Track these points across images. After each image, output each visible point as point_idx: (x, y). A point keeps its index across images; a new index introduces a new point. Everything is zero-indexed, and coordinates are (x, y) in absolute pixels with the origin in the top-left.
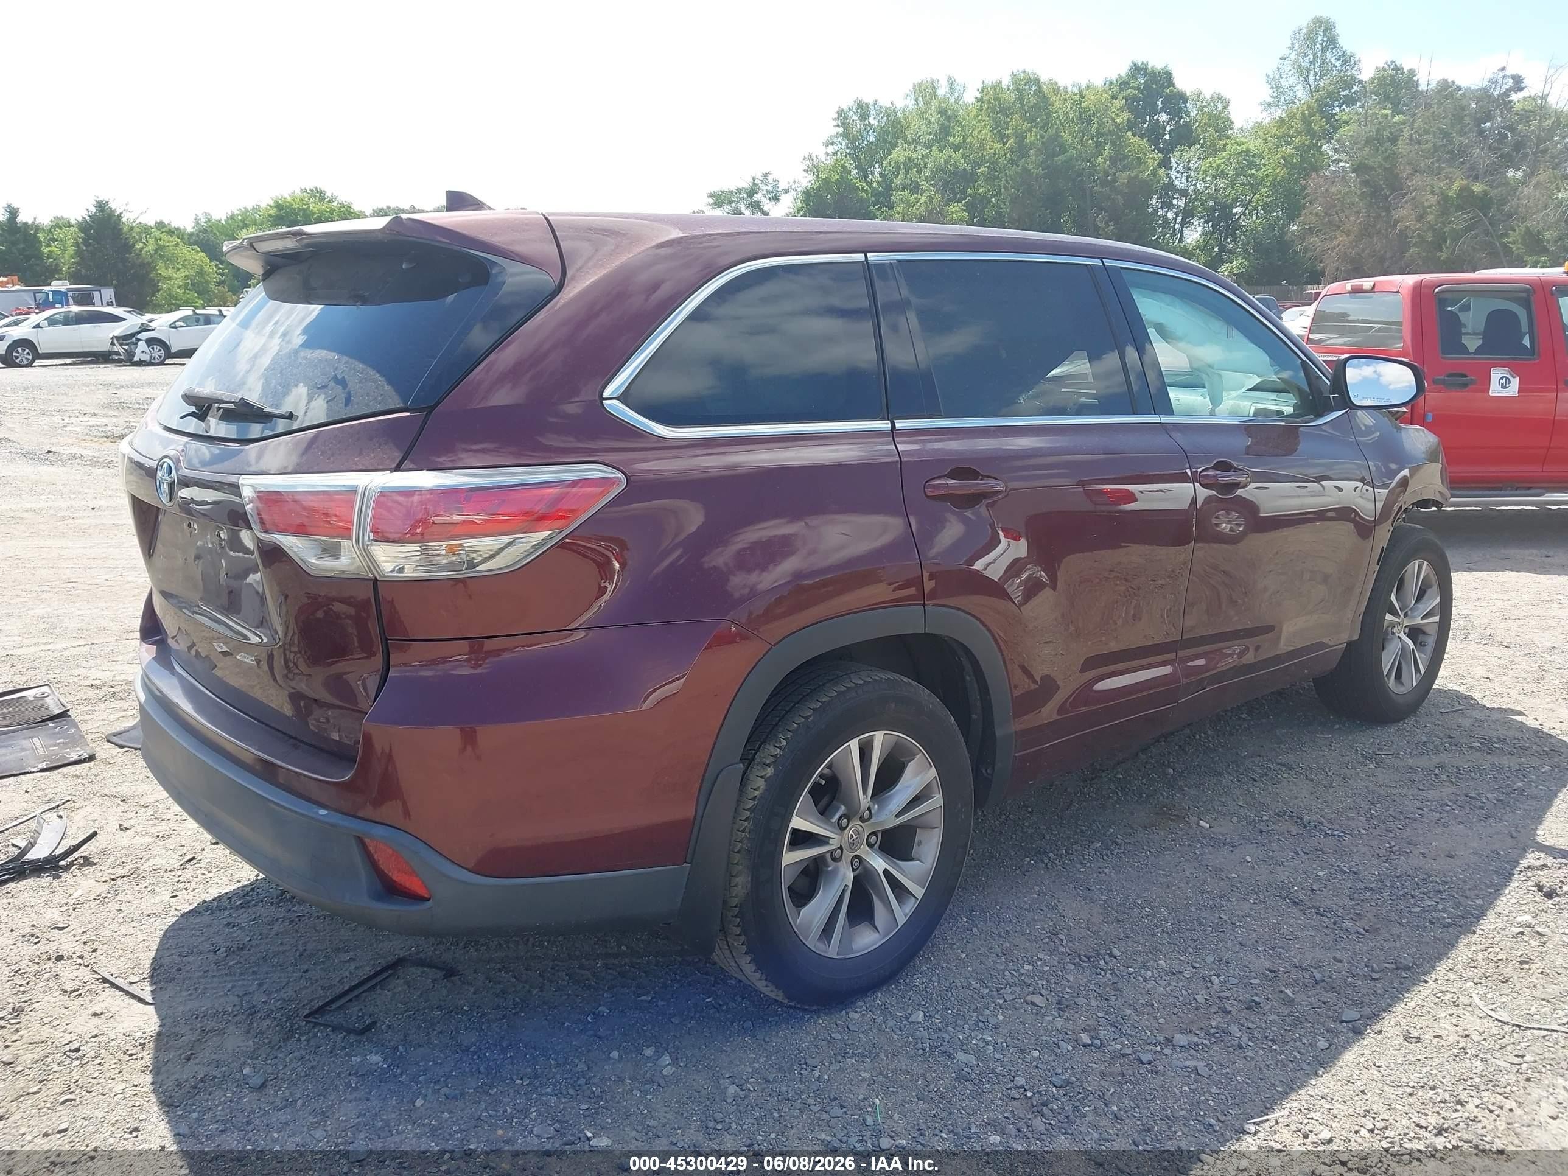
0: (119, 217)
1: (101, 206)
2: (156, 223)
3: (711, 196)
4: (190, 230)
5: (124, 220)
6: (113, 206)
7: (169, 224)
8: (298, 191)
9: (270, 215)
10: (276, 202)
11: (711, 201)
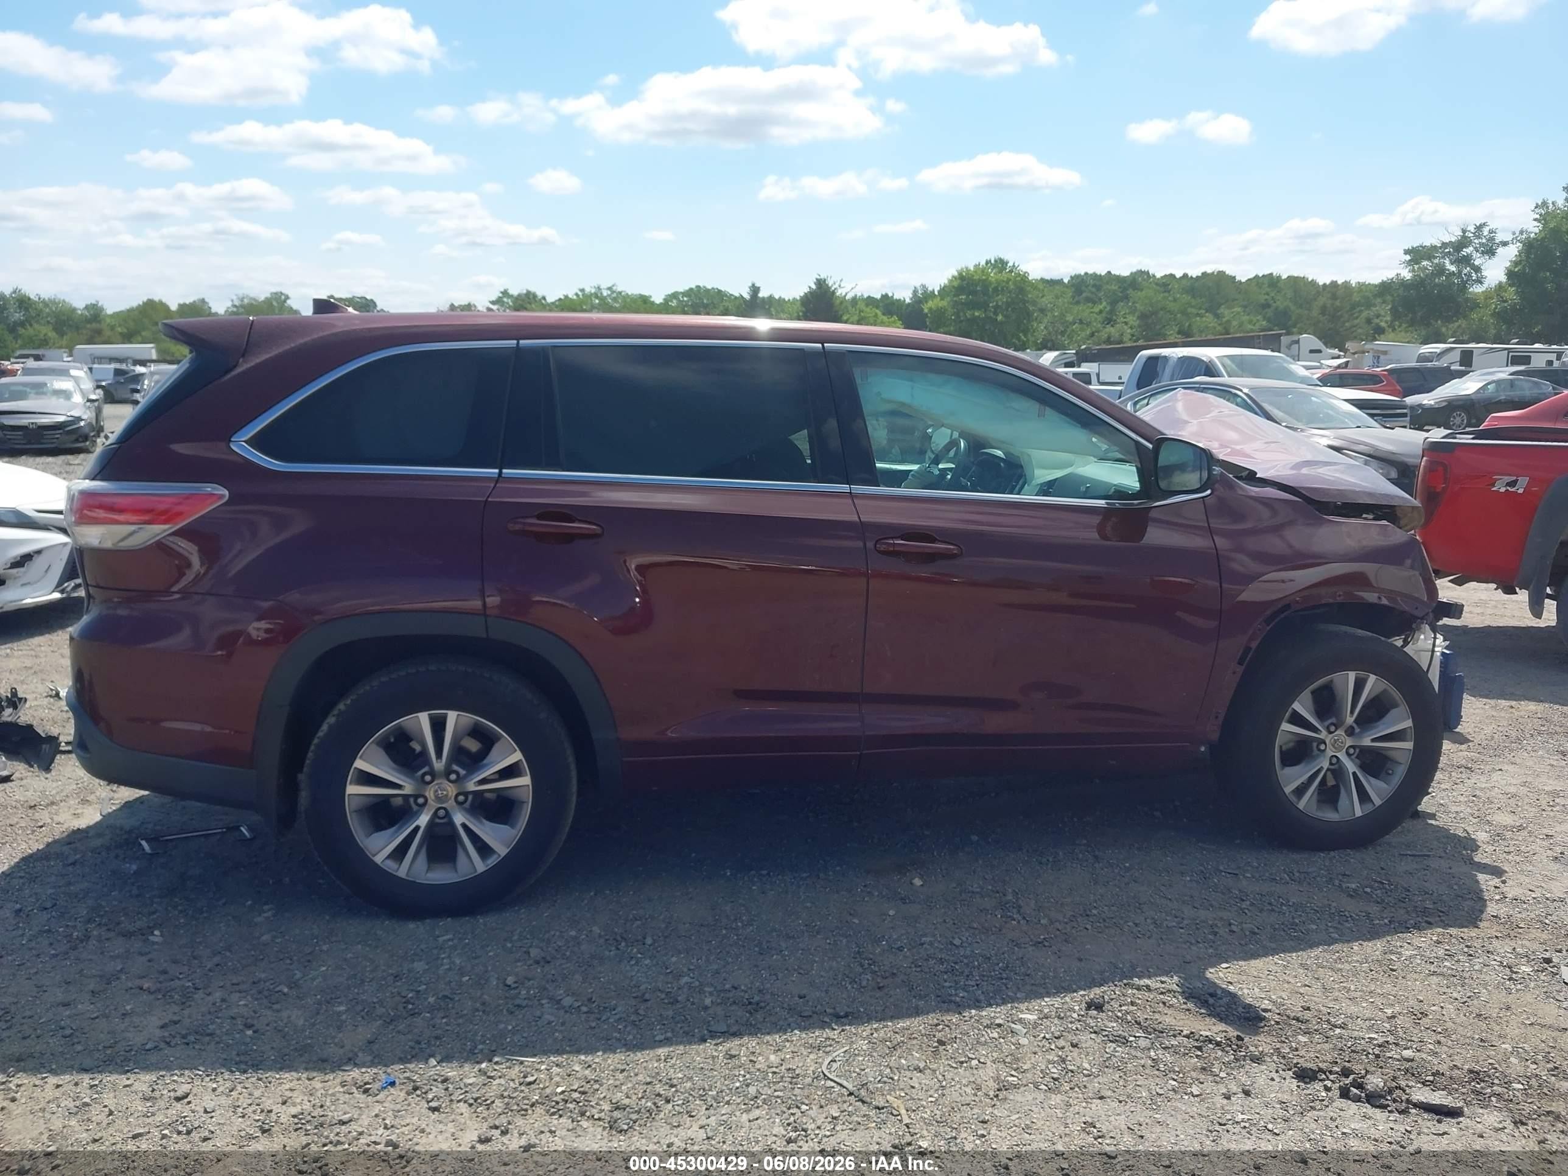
0: (834, 292)
1: (821, 283)
2: (882, 296)
3: (1407, 252)
4: (908, 301)
5: (838, 294)
6: (830, 283)
7: (892, 297)
8: (983, 263)
9: (954, 287)
10: (960, 274)
11: (1408, 257)
